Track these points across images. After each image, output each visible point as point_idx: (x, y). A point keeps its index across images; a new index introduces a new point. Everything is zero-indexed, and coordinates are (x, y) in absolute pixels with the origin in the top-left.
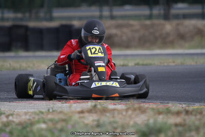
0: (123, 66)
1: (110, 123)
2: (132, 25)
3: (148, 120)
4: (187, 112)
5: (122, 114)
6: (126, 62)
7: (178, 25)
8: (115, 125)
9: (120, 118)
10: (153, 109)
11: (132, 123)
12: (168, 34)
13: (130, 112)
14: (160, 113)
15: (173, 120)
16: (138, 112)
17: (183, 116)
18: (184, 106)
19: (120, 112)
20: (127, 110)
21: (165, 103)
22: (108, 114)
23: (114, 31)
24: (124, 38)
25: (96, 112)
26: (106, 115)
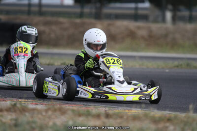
0: (49, 65)
1: (28, 123)
2: (61, 23)
3: (67, 122)
4: (108, 116)
5: (41, 114)
6: (52, 61)
7: (109, 25)
8: (34, 125)
9: (40, 119)
10: (73, 111)
11: (51, 124)
13: (50, 113)
14: (80, 115)
15: (93, 122)
16: (58, 113)
17: (104, 119)
18: (107, 109)
19: (39, 112)
20: (46, 111)
21: (88, 105)
22: (27, 114)
24: (53, 36)
25: (15, 111)
26: (25, 115)
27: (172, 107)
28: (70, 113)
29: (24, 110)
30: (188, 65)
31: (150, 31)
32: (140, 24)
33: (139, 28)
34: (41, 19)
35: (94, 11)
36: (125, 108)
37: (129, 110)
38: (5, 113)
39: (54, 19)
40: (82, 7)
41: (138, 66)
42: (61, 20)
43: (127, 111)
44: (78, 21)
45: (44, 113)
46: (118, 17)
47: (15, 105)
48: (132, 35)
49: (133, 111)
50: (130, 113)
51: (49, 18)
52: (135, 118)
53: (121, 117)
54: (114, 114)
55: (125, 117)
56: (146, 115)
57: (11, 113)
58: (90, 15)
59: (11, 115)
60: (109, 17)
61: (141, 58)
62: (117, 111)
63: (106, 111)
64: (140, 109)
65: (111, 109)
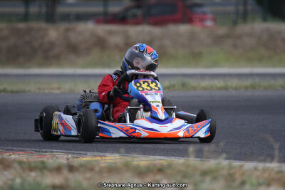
3: (13, 180)
4: (71, 168)
7: (67, 30)
10: (20, 163)
12: (52, 44)
14: (31, 168)
15: (51, 179)
17: (65, 172)
18: (70, 156)
21: (43, 152)
27: (164, 149)
30: (184, 85)
31: (127, 37)
32: (112, 27)
33: (111, 33)
35: (44, 10)
36: (96, 153)
37: (100, 156)
40: (27, 5)
43: (100, 158)
44: (22, 25)
46: (80, 17)
49: (107, 158)
52: (112, 170)
53: (92, 169)
54: (81, 166)
55: (97, 169)
58: (38, 17)
60: (66, 18)
63: (68, 159)
64: (117, 155)
65: (76, 156)
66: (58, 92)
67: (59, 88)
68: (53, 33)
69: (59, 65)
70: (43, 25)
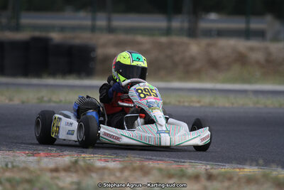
2: (139, 43)
4: (210, 177)
5: (114, 175)
7: (209, 45)
10: (160, 170)
12: (193, 59)
13: (127, 173)
14: (170, 176)
16: (138, 174)
17: (204, 182)
18: (208, 167)
19: (112, 171)
20: (122, 170)
21: (181, 162)
22: (94, 175)
23: (111, 51)
25: (76, 171)
26: (91, 177)
28: (155, 172)
29: (89, 169)
31: (269, 54)
32: (253, 43)
33: (252, 49)
34: (111, 37)
35: (186, 25)
36: (235, 166)
37: (240, 169)
38: (63, 174)
39: (129, 37)
40: (169, 20)
41: (251, 105)
42: (140, 38)
43: (238, 170)
44: (164, 39)
45: (118, 174)
46: (221, 33)
47: (76, 162)
48: (241, 59)
49: (246, 170)
50: (241, 173)
51: (122, 37)
53: (230, 179)
54: (219, 174)
55: (235, 179)
56: (265, 176)
57: (70, 174)
58: (180, 32)
59: (71, 176)
60: (208, 33)
61: (256, 92)
62: (223, 170)
63: (206, 170)
64: (256, 168)
65: (215, 167)
66: (198, 105)
67: (199, 102)
68: (195, 48)
69: (200, 79)
70: (185, 39)
